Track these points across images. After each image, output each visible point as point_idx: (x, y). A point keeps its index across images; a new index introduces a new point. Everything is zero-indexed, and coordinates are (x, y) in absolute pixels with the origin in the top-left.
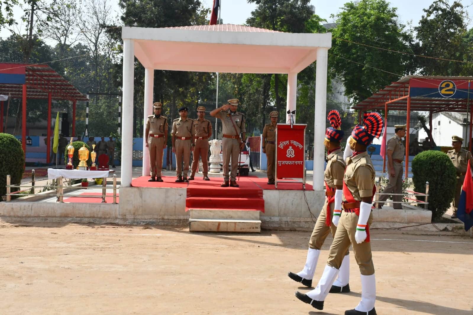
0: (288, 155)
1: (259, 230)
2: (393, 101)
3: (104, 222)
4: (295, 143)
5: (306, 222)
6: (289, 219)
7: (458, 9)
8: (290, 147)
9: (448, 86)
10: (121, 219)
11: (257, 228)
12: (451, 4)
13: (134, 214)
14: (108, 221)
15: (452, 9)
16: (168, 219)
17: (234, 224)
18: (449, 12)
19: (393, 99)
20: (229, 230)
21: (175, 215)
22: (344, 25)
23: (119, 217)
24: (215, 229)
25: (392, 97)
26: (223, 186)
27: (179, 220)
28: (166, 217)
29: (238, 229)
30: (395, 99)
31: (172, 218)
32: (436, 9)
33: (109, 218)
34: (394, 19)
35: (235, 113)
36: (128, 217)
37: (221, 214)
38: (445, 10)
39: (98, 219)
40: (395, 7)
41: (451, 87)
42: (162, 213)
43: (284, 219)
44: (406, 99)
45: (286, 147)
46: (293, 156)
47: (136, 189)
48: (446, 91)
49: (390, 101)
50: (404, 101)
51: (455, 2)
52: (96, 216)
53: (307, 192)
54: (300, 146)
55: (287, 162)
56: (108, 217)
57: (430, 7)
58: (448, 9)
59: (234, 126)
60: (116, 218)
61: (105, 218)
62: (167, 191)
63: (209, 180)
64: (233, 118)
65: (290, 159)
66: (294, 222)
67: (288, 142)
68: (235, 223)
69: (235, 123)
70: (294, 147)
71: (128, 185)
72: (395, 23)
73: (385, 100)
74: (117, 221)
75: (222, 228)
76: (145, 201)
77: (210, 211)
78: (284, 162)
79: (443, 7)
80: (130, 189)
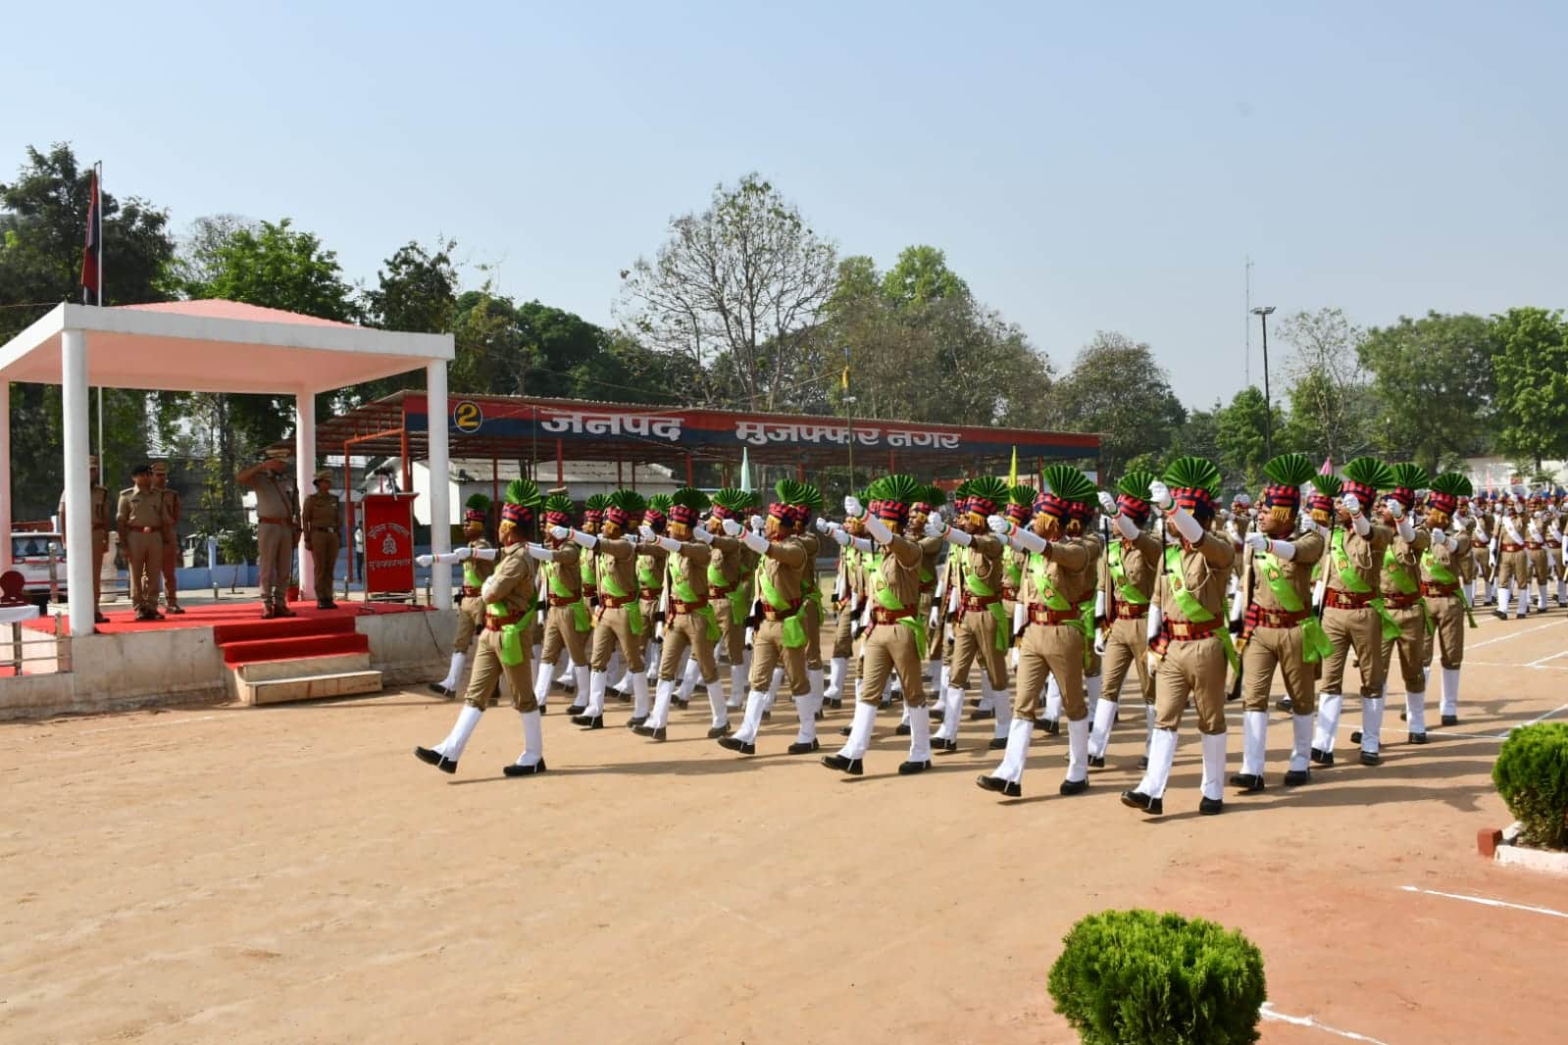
0: (386, 551)
1: (379, 687)
2: (363, 438)
3: (49, 712)
4: (396, 527)
5: (432, 666)
6: (402, 665)
7: (443, 266)
8: (389, 535)
9: (467, 411)
10: (82, 702)
11: (376, 683)
12: (432, 256)
13: (109, 689)
14: (57, 709)
15: (433, 264)
16: (180, 692)
17: (335, 682)
18: (428, 270)
19: (365, 435)
20: (329, 694)
21: (194, 682)
22: (239, 278)
23: (75, 699)
24: (302, 695)
25: (360, 430)
26: (267, 617)
27: (203, 691)
28: (175, 688)
29: (344, 690)
30: (370, 434)
31: (188, 688)
32: (406, 261)
33: (54, 704)
34: (335, 273)
35: (281, 475)
36: (97, 696)
37: (302, 667)
38: (421, 265)
39: (31, 710)
40: (331, 250)
41: (474, 412)
42: (167, 682)
43: (394, 666)
44: (398, 435)
45: (382, 536)
46: (394, 550)
47: (109, 638)
48: (467, 420)
49: (356, 439)
50: (393, 439)
51: (440, 254)
52: (22, 702)
53: (429, 614)
54: (405, 532)
55: (385, 563)
56: (49, 701)
57: (396, 258)
58: (426, 265)
59: (283, 500)
60: (70, 702)
61: (45, 706)
62: (174, 635)
63: (183, 612)
64: (280, 485)
65: (390, 557)
66: (411, 670)
67: (383, 527)
68: (338, 679)
69: (285, 495)
70: (395, 535)
71: (91, 630)
72: (336, 280)
73: (343, 437)
74: (76, 708)
75: (316, 693)
76: (130, 660)
77: (282, 664)
78: (379, 564)
79: (419, 259)
80: (95, 638)
